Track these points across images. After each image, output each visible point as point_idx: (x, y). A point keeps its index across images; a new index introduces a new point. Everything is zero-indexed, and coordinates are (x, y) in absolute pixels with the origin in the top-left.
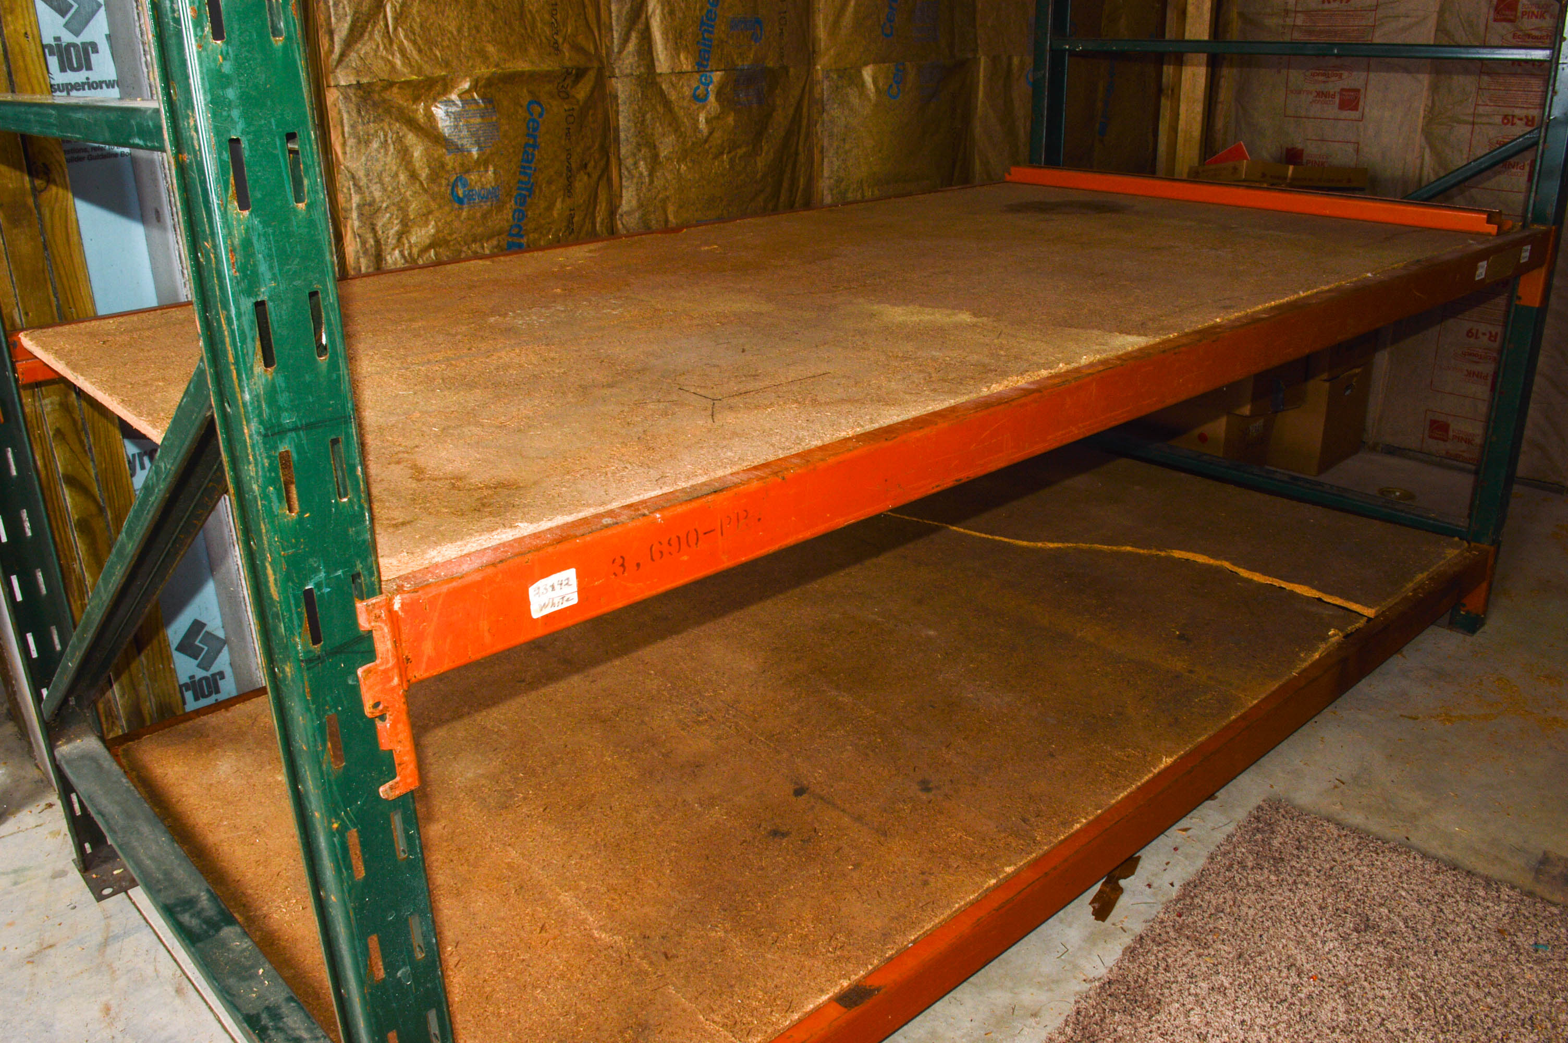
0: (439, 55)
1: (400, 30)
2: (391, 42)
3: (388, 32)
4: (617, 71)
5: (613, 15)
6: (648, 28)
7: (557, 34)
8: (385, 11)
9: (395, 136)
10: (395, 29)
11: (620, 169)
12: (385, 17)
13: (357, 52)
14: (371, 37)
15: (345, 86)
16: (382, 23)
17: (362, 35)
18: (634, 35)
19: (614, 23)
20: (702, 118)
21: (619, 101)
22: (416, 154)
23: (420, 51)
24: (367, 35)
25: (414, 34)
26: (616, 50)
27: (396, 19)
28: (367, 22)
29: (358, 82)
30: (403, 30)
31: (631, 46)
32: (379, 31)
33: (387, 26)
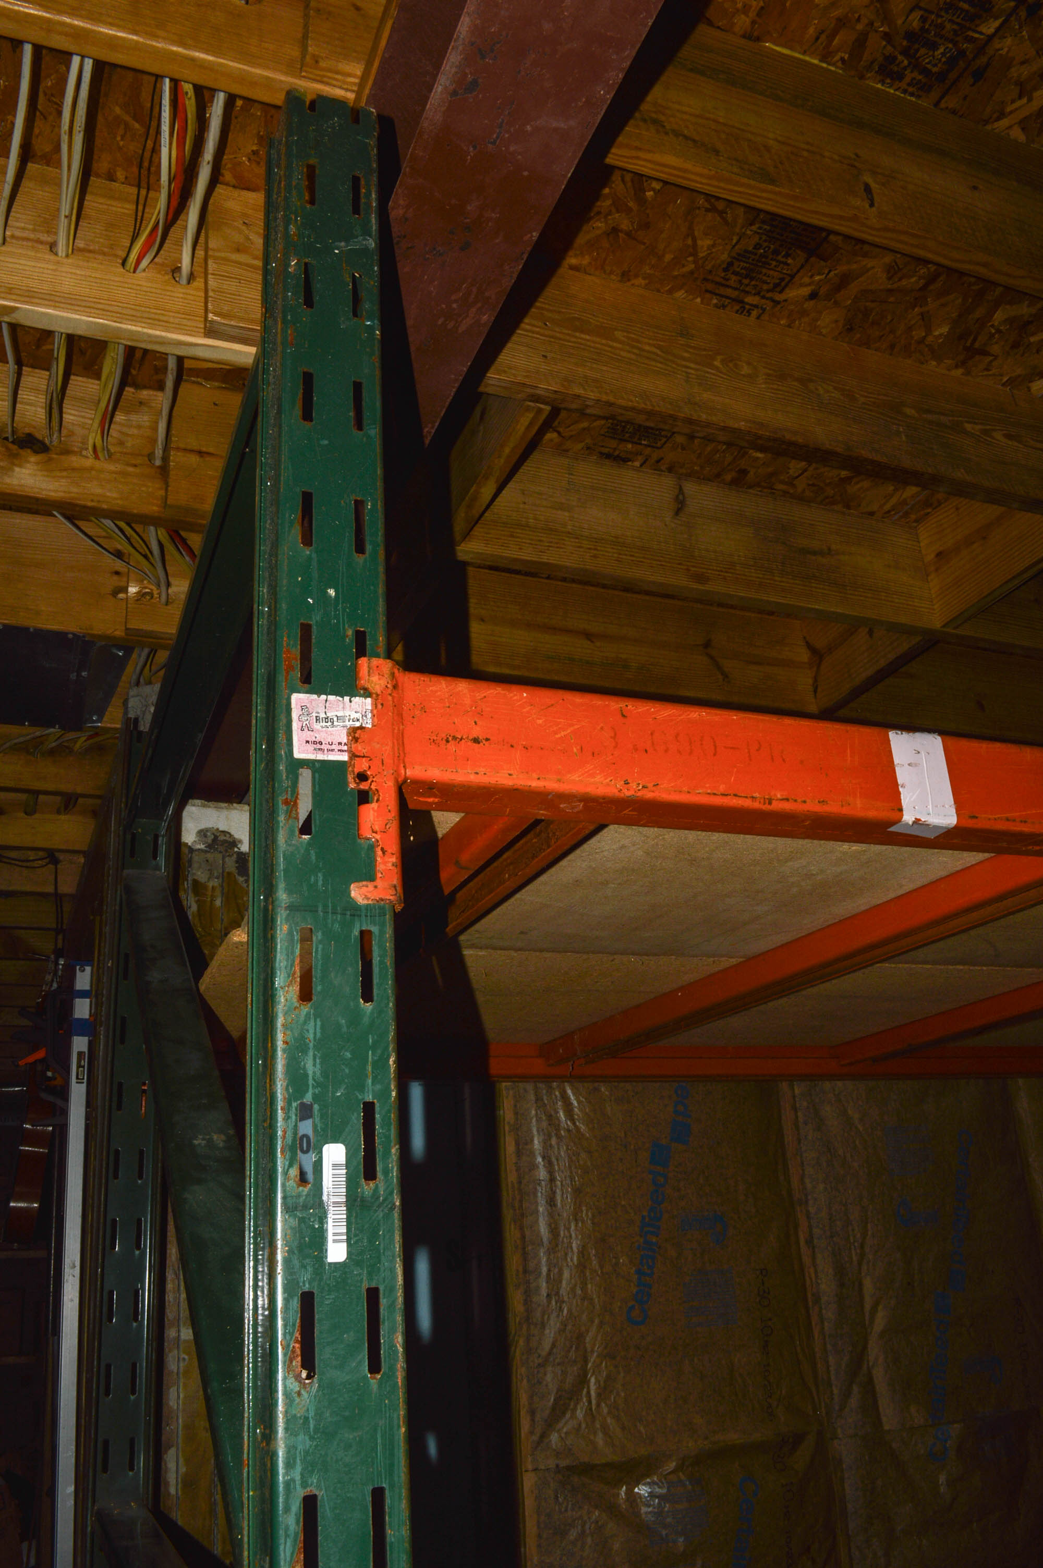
0: (643, 1431)
1: (603, 1405)
2: (593, 1418)
3: (591, 1409)
4: (839, 1431)
5: (831, 1368)
6: (870, 1381)
7: (771, 1397)
8: (589, 1388)
9: (593, 1525)
10: (598, 1405)
11: (850, 1549)
12: (589, 1393)
13: (559, 1431)
14: (573, 1416)
15: (544, 1470)
16: (585, 1400)
17: (564, 1413)
18: (855, 1389)
19: (833, 1377)
20: (942, 1479)
21: (844, 1466)
22: (616, 1546)
23: (623, 1428)
24: (568, 1415)
25: (618, 1409)
26: (837, 1408)
27: (599, 1395)
28: (571, 1399)
29: (557, 1466)
30: (606, 1405)
31: (854, 1402)
32: (582, 1408)
33: (590, 1402)
